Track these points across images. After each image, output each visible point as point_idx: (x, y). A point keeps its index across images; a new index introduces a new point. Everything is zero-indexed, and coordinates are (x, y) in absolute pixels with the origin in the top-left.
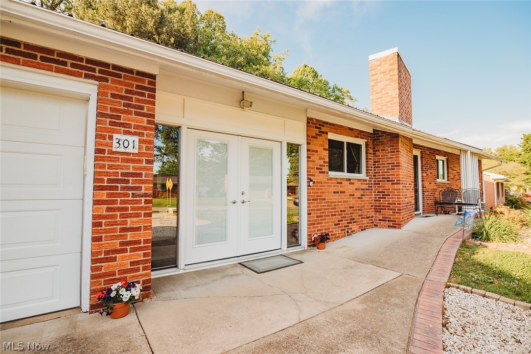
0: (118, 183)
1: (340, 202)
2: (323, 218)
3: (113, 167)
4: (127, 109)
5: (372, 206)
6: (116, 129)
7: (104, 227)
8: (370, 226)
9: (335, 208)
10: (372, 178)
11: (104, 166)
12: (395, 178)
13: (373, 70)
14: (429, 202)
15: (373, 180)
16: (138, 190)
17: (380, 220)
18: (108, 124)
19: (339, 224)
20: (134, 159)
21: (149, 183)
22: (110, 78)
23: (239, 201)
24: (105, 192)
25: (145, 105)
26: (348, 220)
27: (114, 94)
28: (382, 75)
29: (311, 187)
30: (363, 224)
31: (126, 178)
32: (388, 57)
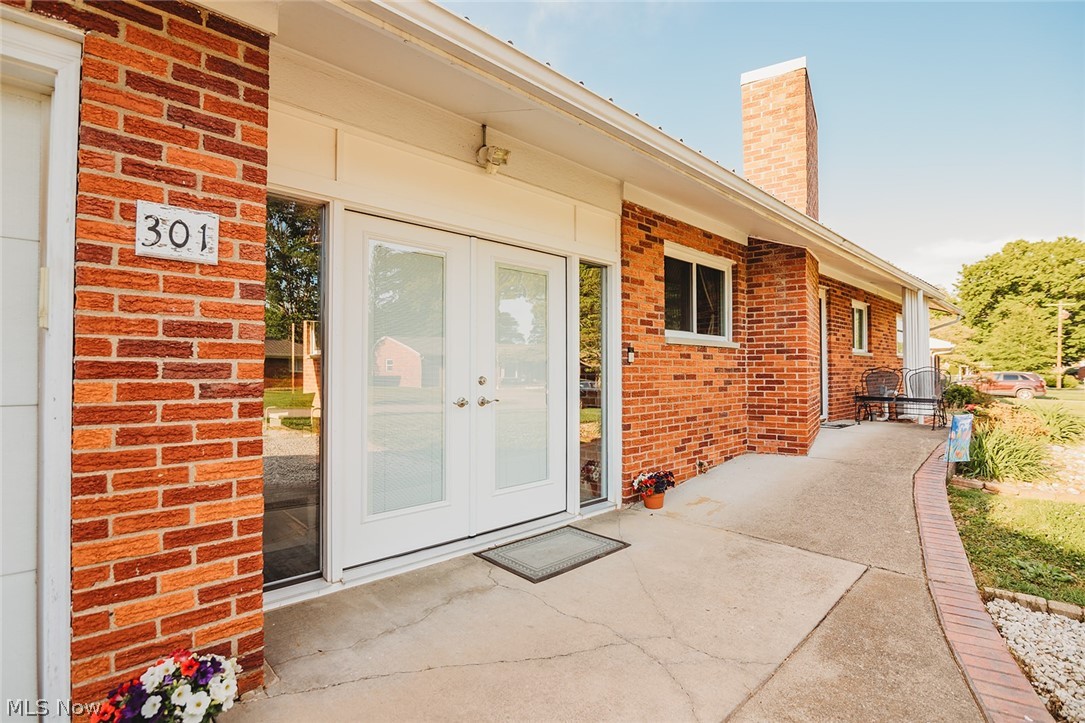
0: (155, 355)
1: (685, 398)
2: (654, 435)
3: (139, 305)
4: (180, 126)
5: (744, 406)
6: (145, 187)
7: (111, 493)
8: (740, 449)
9: (676, 413)
10: (744, 346)
11: (106, 302)
12: (797, 345)
13: (750, 106)
14: (840, 395)
15: (746, 350)
16: (220, 377)
17: (760, 437)
18: (119, 167)
19: (683, 448)
20: (203, 282)
21: (252, 356)
22: (123, 23)
23: (474, 402)
24: (114, 382)
25: (238, 123)
26: (700, 438)
27: (137, 75)
28: (770, 119)
29: (631, 366)
30: (727, 446)
31: (182, 340)
32: (784, 77)
